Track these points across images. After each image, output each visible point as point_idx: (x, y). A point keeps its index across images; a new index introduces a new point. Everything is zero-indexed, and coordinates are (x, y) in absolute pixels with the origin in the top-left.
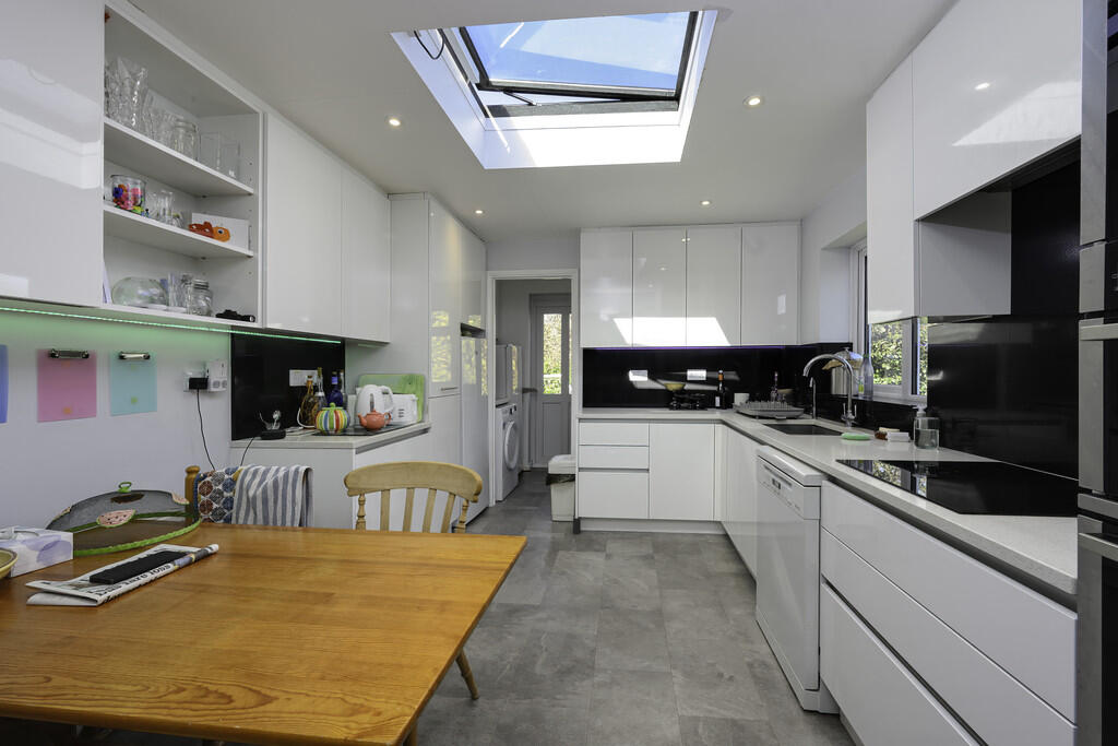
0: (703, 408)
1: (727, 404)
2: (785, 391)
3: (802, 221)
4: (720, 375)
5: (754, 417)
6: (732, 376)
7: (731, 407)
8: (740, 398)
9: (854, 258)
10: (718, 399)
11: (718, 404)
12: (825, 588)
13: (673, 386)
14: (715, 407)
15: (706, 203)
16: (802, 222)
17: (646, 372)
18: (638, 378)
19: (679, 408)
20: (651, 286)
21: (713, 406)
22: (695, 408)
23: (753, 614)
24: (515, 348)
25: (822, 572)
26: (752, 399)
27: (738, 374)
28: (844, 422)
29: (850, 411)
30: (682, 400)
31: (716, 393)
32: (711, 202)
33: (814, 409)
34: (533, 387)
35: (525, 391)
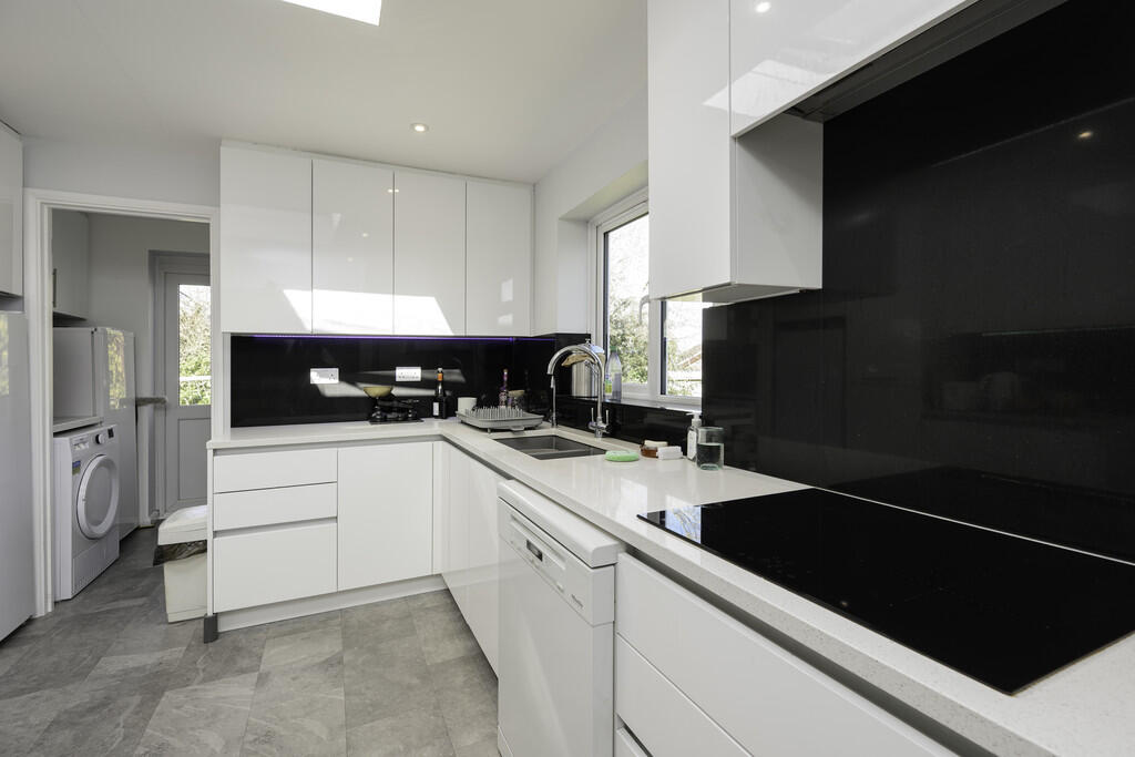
0: (417, 418)
1: (449, 411)
2: (518, 393)
3: (534, 185)
4: (439, 374)
5: (485, 430)
6: (456, 376)
7: (455, 415)
8: (465, 404)
9: (592, 233)
10: (436, 406)
11: (436, 412)
12: (622, 734)
13: (377, 390)
14: (431, 415)
15: (420, 128)
16: (535, 188)
17: (335, 371)
18: (325, 379)
19: (384, 420)
20: (350, 259)
21: (430, 415)
22: (405, 419)
23: (493, 737)
24: (118, 335)
25: (618, 711)
26: (479, 405)
27: (463, 374)
28: (593, 432)
29: (599, 417)
30: (390, 410)
31: (435, 399)
32: (427, 128)
33: (554, 415)
34: (160, 396)
35: (139, 402)
